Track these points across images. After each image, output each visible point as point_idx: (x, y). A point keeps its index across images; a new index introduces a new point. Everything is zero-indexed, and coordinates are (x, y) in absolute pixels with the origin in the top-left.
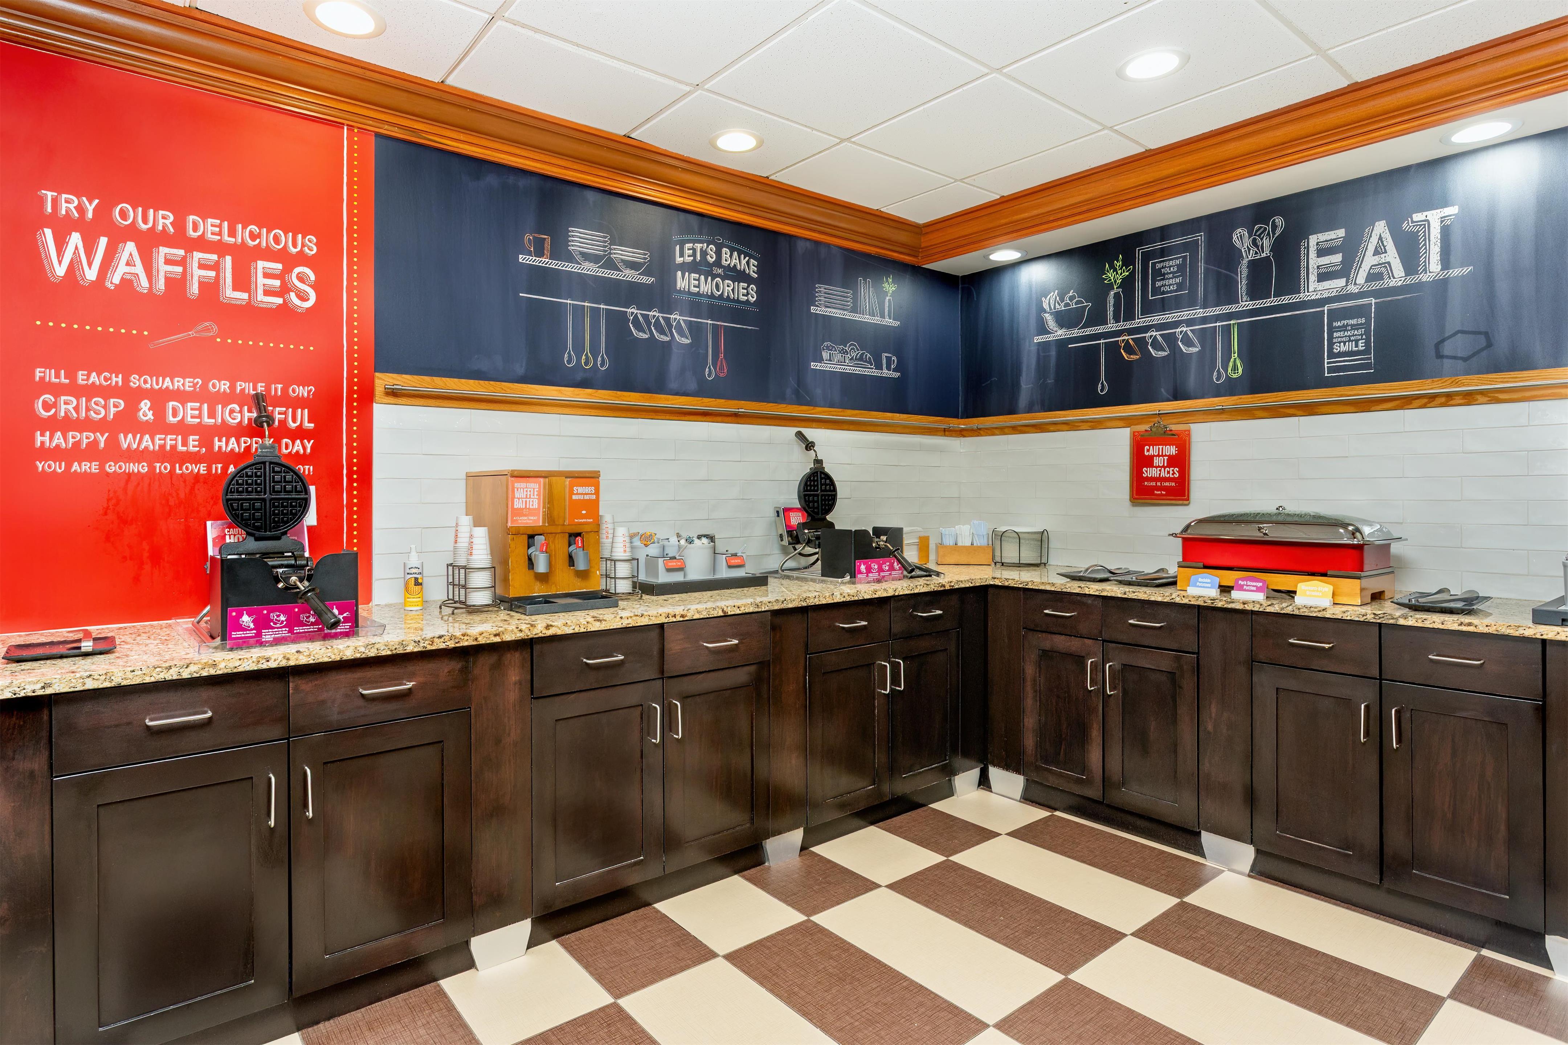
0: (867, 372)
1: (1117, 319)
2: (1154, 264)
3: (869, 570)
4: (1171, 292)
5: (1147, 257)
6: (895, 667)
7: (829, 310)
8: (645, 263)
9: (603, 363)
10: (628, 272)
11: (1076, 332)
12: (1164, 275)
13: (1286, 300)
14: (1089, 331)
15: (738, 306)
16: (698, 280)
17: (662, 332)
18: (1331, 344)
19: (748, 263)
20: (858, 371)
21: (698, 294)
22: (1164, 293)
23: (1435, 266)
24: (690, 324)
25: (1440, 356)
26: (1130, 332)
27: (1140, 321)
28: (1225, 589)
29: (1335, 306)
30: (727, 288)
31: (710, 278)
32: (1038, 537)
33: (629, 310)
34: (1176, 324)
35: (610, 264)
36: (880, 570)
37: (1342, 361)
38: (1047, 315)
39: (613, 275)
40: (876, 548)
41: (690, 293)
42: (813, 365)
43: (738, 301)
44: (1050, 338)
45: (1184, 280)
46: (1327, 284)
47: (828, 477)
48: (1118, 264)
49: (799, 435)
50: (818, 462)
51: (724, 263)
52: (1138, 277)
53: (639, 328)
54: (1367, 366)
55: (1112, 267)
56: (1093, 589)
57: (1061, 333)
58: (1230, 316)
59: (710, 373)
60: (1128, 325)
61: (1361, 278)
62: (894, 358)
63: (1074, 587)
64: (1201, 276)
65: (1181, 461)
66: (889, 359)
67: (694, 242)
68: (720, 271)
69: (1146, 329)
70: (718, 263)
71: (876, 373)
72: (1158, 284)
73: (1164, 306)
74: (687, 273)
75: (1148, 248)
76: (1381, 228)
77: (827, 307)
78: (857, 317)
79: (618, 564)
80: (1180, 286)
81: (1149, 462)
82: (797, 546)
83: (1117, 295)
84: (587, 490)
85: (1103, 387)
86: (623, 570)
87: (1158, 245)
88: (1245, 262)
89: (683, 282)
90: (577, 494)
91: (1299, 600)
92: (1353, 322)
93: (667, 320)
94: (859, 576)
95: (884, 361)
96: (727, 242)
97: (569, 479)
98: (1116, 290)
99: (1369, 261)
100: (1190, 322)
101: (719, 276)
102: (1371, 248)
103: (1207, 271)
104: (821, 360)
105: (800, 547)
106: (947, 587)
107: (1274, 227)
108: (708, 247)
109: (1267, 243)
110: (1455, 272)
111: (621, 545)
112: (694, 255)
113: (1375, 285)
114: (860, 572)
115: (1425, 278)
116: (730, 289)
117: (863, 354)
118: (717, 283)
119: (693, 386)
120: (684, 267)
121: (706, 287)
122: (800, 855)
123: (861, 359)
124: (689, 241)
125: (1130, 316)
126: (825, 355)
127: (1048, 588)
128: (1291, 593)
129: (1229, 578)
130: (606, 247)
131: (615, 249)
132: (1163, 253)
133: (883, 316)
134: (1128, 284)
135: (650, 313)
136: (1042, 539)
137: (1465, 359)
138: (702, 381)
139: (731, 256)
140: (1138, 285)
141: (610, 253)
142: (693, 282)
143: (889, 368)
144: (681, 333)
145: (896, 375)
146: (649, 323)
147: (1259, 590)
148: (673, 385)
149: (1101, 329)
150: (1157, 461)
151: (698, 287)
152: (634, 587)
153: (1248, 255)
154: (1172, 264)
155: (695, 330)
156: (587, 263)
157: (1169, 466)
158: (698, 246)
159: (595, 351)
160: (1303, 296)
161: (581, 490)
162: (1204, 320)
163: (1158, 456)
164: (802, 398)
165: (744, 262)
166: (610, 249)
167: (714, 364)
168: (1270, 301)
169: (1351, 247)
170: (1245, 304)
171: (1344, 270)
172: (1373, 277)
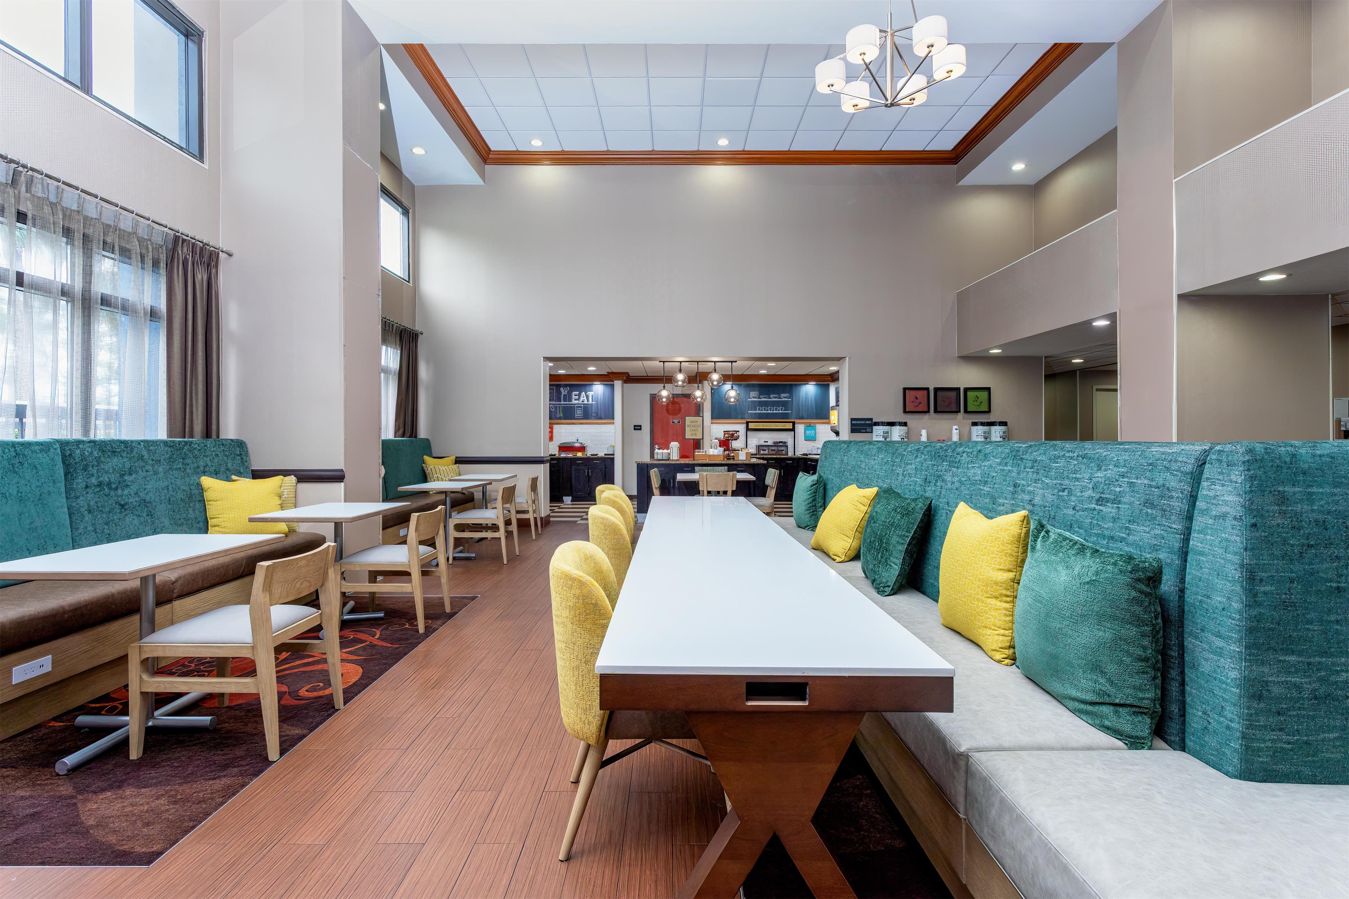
18: (577, 413)
54: (582, 417)
147: (570, 455)
160: (572, 403)
168: (567, 403)
169: (579, 395)
170: (563, 403)
171: (578, 399)
172: (583, 401)
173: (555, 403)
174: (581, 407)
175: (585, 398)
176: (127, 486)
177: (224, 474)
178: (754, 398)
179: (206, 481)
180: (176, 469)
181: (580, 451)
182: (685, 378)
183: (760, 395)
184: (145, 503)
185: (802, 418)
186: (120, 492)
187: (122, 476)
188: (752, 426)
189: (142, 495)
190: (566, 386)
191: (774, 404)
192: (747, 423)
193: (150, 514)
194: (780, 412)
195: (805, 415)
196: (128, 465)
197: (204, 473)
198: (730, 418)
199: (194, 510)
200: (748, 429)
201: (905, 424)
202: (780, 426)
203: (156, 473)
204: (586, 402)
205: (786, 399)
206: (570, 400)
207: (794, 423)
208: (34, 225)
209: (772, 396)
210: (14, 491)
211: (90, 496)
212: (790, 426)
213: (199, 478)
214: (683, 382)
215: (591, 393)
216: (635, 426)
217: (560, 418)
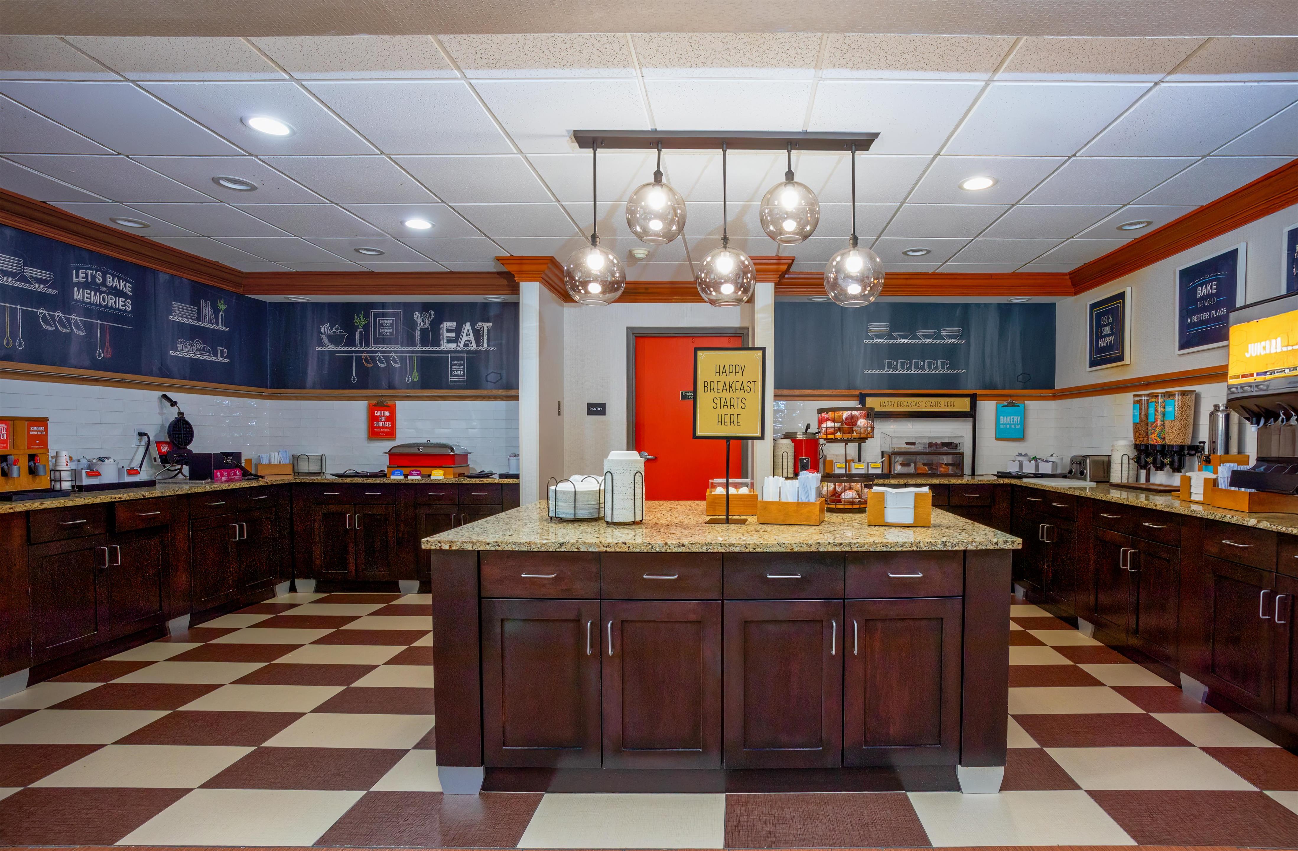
0: (207, 358)
1: (361, 345)
2: (379, 320)
3: (222, 475)
4: (387, 336)
5: (376, 316)
6: (241, 527)
7: (181, 318)
8: (50, 280)
9: (20, 344)
10: (37, 285)
11: (339, 348)
12: (384, 326)
13: (435, 349)
14: (347, 348)
15: (117, 312)
16: (90, 294)
17: (64, 326)
18: (452, 371)
19: (125, 285)
20: (201, 357)
21: (90, 303)
22: (383, 335)
23: (485, 345)
24: (84, 323)
25: (487, 381)
26: (368, 352)
27: (372, 348)
28: (406, 476)
29: (453, 354)
30: (111, 300)
31: (98, 293)
32: (320, 458)
33: (39, 311)
34: (390, 352)
35: (24, 279)
36: (229, 475)
37: (456, 379)
38: (323, 336)
39: (27, 286)
40: (226, 463)
41: (84, 302)
42: (171, 353)
43: (118, 309)
44: (325, 349)
45: (393, 331)
46: (450, 345)
47: (187, 423)
48: (361, 316)
49: (165, 396)
50: (181, 414)
51: (108, 284)
52: (372, 324)
53: (47, 323)
54: (463, 382)
55: (358, 317)
56: (348, 480)
57: (331, 347)
58: (413, 352)
59: (100, 354)
60: (367, 349)
61: (462, 345)
62: (225, 350)
63: (340, 480)
64: (401, 331)
65: (392, 419)
66: (221, 351)
67: (86, 269)
68: (105, 289)
69: (376, 352)
70: (104, 283)
71: (213, 359)
72: (381, 331)
73: (383, 342)
74: (81, 290)
75: (376, 311)
76: (468, 325)
77: (180, 317)
78: (201, 324)
79: (61, 472)
80: (391, 334)
81: (377, 419)
82: (166, 465)
83: (361, 332)
84: (40, 428)
85: (354, 379)
86: (66, 476)
87: (381, 311)
88: (419, 328)
89: (78, 294)
90: (33, 431)
91: (432, 477)
92: (459, 362)
93: (68, 319)
94: (216, 479)
95: (219, 352)
96: (110, 271)
97: (27, 422)
98: (360, 330)
99: (464, 338)
100: (396, 352)
101: (104, 292)
102: (465, 334)
103: (403, 329)
104: (176, 350)
105: (168, 466)
106: (270, 484)
107: (430, 315)
108: (96, 273)
109: (428, 321)
110: (491, 349)
111: (65, 461)
112: (86, 277)
113: (467, 349)
114: (217, 477)
115: (482, 349)
116: (113, 301)
117: (205, 347)
118: (103, 297)
119: (87, 363)
120: (80, 285)
121: (96, 299)
122: (188, 630)
123: (203, 350)
124: (83, 268)
125: (367, 344)
126: (179, 347)
127: (326, 481)
128: (429, 476)
129: (406, 470)
130: (20, 267)
131: (27, 269)
132: (383, 315)
133: (217, 324)
134: (366, 327)
135: (56, 314)
136: (322, 458)
137: (495, 383)
138: (94, 359)
139: (113, 280)
140: (372, 329)
141: (24, 272)
142: (86, 295)
143: (222, 356)
144: (78, 328)
145: (227, 361)
146: (54, 320)
147: (419, 475)
148: (73, 361)
149: (353, 348)
150: (381, 419)
151: (90, 298)
152: (73, 487)
153: (421, 326)
154: (387, 322)
155: (89, 327)
156: (6, 278)
157: (386, 421)
158: (90, 272)
159: (14, 336)
160: (441, 348)
161: (35, 429)
162: (402, 352)
163: (382, 416)
164: (165, 372)
165: (122, 284)
166: (24, 269)
167: (103, 349)
168: (429, 348)
169: (458, 331)
170: (419, 348)
171: (456, 340)
172: (466, 345)
173: (400, 348)
174: (461, 359)
175: (472, 337)
178: (878, 337)
181: (441, 467)
183: (891, 331)
185: (992, 386)
188: (873, 404)
190: (425, 307)
191: (925, 352)
192: (862, 398)
194: (940, 371)
195: (998, 380)
198: (820, 388)
202: (941, 405)
204: (474, 347)
205: (954, 341)
206: (437, 341)
207: (974, 398)
209: (920, 332)
212: (963, 405)
215: (485, 323)
216: (590, 405)
217: (412, 385)
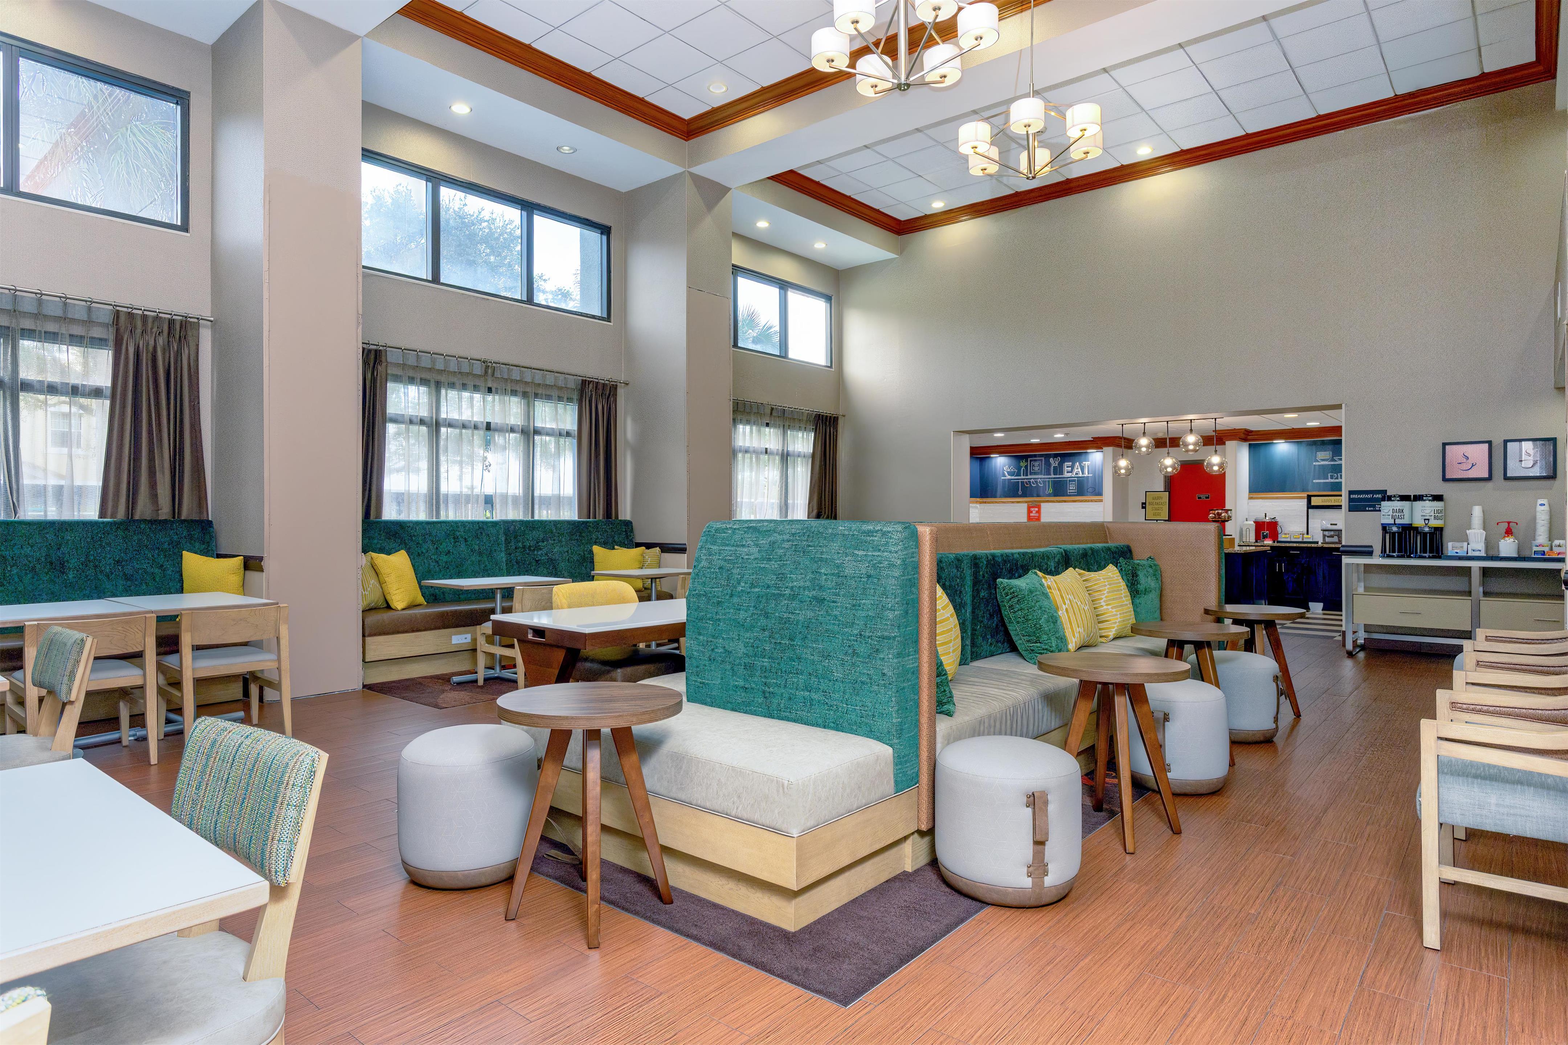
1: (1023, 476)
4: (1036, 471)
11: (1013, 478)
13: (1061, 476)
14: (1016, 478)
18: (1069, 488)
23: (1086, 473)
25: (1086, 492)
26: (1027, 479)
27: (1029, 477)
29: (1070, 479)
34: (1038, 479)
37: (1070, 492)
38: (1005, 473)
44: (1005, 478)
46: (1068, 474)
54: (1074, 493)
57: (1008, 477)
58: (1049, 478)
60: (1026, 477)
61: (1074, 474)
65: (1039, 511)
69: (1031, 479)
73: (1035, 474)
80: (1039, 470)
81: (1032, 511)
85: (1020, 493)
88: (1052, 466)
92: (1072, 483)
100: (1041, 479)
109: (1057, 463)
110: (1089, 475)
113: (1076, 476)
115: (1085, 475)
125: (1026, 475)
149: (1019, 478)
153: (1054, 465)
157: (1036, 513)
160: (1063, 476)
162: (1044, 479)
163: (1034, 510)
168: (1058, 476)
169: (1072, 467)
170: (1053, 476)
171: (1071, 472)
172: (1076, 474)
173: (1043, 477)
174: (1075, 481)
175: (1080, 470)
176: (541, 549)
177: (609, 544)
178: (1325, 460)
179: (596, 549)
180: (575, 540)
182: (1151, 443)
183: (1333, 456)
184: (551, 561)
186: (536, 552)
187: (538, 543)
188: (1315, 501)
189: (550, 555)
190: (1056, 456)
192: (1309, 498)
193: (554, 567)
196: (541, 536)
197: (596, 543)
198: (1280, 492)
199: (586, 568)
200: (1310, 506)
201: (1438, 498)
203: (560, 541)
204: (1081, 475)
206: (1061, 473)
208: (497, 393)
210: (477, 547)
211: (517, 554)
213: (591, 546)
214: (1148, 447)
215: (1087, 463)
217: (1049, 495)
